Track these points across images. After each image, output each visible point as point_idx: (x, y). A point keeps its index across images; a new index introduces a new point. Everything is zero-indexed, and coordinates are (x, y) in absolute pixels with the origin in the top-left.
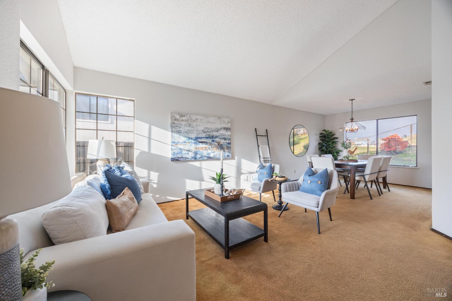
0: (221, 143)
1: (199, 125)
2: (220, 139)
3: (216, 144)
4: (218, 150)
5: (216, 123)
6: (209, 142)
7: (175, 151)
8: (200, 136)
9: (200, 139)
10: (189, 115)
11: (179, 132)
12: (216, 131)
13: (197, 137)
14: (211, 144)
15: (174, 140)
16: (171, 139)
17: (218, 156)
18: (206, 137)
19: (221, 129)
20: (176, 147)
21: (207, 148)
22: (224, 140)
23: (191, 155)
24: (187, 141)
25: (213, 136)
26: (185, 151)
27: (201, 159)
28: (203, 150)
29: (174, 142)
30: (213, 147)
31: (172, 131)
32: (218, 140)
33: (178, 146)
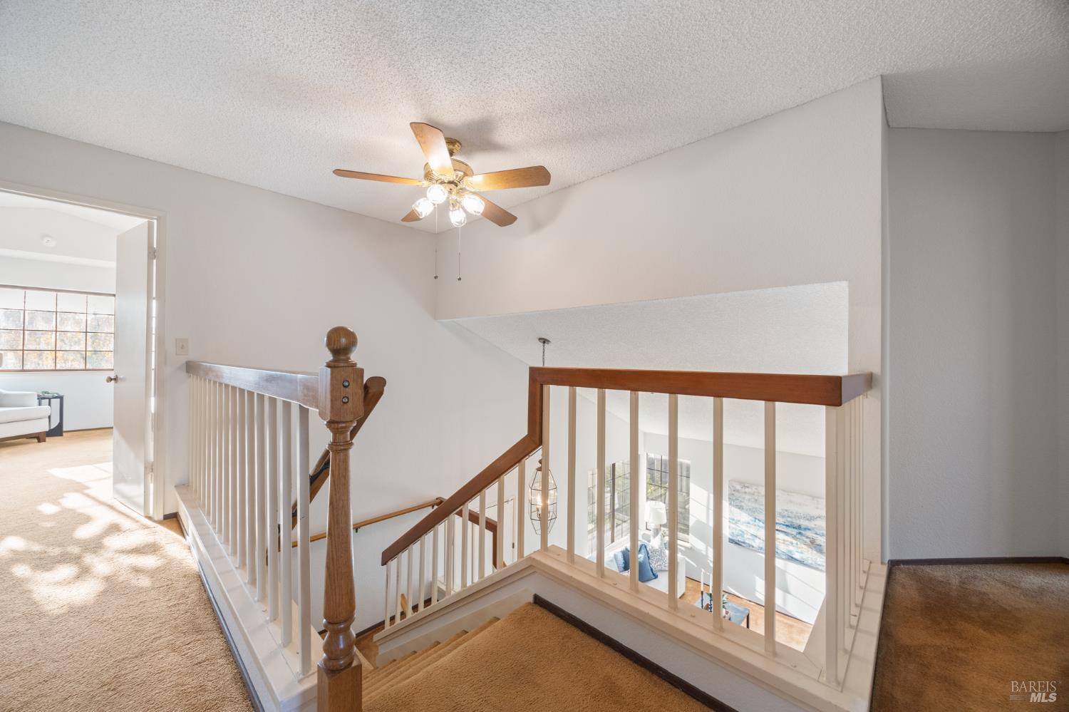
2: (816, 534)
4: (811, 551)
5: (807, 505)
6: (791, 533)
7: (734, 531)
11: (740, 508)
12: (808, 519)
14: (794, 537)
15: (732, 517)
16: (729, 515)
17: (810, 562)
18: (786, 524)
19: (819, 517)
20: (735, 525)
24: (751, 523)
26: (749, 535)
29: (733, 519)
30: (801, 544)
31: (730, 504)
32: (811, 535)
33: (738, 525)
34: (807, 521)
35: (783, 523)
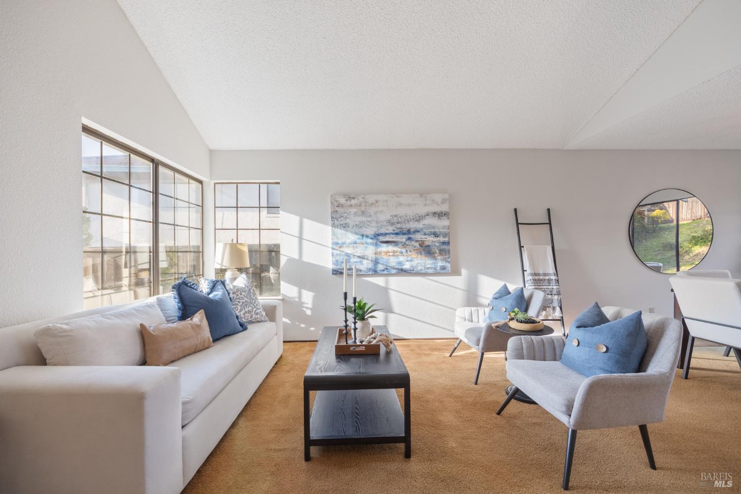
0: (427, 243)
1: (381, 212)
2: (425, 234)
3: (417, 244)
4: (420, 256)
5: (415, 205)
6: (401, 241)
7: (338, 258)
8: (383, 231)
9: (384, 237)
10: (363, 196)
11: (345, 226)
13: (377, 233)
14: (404, 245)
15: (336, 240)
16: (332, 239)
17: (419, 268)
18: (396, 231)
19: (428, 215)
20: (340, 251)
21: (397, 252)
22: (432, 236)
23: (366, 265)
24: (358, 241)
25: (409, 230)
26: (356, 257)
27: (385, 272)
28: (389, 256)
29: (337, 244)
30: (410, 251)
31: (333, 226)
32: (420, 236)
33: (343, 250)
34: (416, 222)
35: (392, 232)
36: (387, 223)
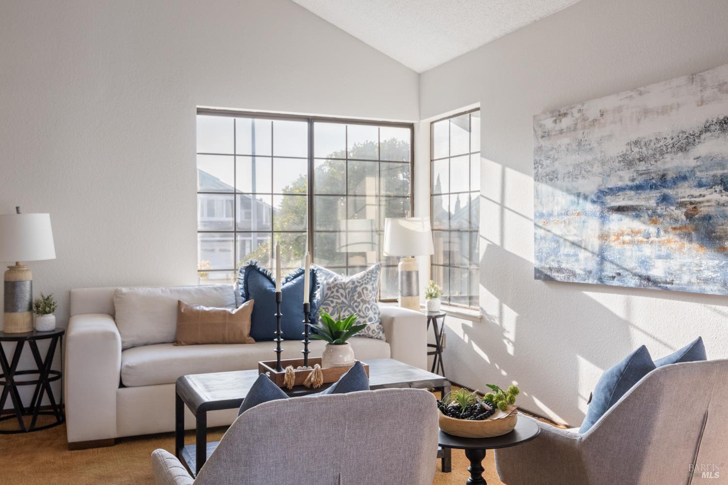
0: (703, 210)
1: (610, 136)
2: (700, 185)
3: (680, 213)
4: (687, 245)
5: (678, 105)
6: (648, 205)
7: (542, 245)
8: (613, 183)
9: (613, 198)
10: (579, 107)
11: (551, 178)
12: (681, 149)
13: (602, 188)
14: (654, 217)
15: (540, 208)
16: (535, 206)
17: (686, 278)
18: (637, 182)
19: (707, 129)
20: (545, 229)
21: (639, 232)
22: (718, 188)
23: (584, 262)
24: (571, 209)
25: (664, 176)
26: (568, 244)
28: (624, 243)
29: (542, 215)
30: (666, 231)
31: (537, 177)
32: (689, 192)
33: (548, 228)
34: (680, 154)
35: (630, 184)
36: (620, 162)
